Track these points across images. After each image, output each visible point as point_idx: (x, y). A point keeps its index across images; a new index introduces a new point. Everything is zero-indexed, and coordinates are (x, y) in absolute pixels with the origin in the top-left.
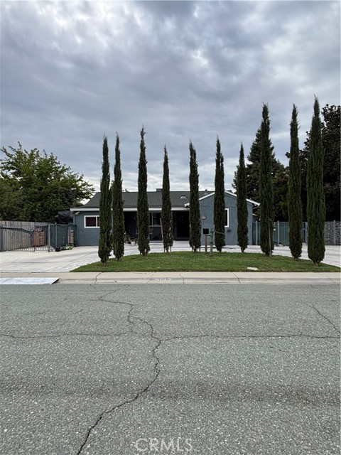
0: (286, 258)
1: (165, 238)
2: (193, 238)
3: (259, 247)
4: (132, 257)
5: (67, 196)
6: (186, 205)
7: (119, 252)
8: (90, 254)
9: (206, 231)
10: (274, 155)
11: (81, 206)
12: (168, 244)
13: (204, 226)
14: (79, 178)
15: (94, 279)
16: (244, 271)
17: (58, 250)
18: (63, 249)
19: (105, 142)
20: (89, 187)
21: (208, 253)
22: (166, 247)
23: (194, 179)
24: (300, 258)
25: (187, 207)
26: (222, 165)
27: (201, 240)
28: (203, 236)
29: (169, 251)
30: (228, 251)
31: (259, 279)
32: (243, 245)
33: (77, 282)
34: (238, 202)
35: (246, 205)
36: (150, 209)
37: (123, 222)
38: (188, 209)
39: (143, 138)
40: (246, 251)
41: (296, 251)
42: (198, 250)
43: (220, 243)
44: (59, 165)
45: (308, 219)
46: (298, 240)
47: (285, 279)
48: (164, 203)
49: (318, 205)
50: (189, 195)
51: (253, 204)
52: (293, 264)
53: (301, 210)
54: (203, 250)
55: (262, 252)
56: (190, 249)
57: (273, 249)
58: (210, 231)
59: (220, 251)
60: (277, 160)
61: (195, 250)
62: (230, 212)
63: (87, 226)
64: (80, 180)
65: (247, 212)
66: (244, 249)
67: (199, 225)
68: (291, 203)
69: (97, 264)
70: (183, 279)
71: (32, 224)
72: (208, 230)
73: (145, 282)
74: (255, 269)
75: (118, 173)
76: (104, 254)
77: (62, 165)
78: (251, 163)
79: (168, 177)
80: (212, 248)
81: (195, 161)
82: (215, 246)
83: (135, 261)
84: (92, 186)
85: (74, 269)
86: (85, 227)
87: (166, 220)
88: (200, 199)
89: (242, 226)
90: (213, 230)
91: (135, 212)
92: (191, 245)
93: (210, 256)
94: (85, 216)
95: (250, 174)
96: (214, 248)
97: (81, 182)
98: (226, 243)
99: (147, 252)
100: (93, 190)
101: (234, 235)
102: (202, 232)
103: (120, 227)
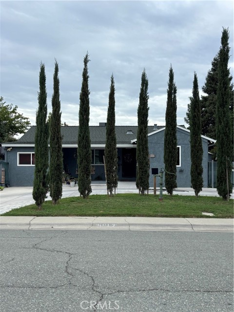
1: (108, 178)
2: (141, 178)
3: (216, 189)
4: (72, 200)
6: (132, 141)
7: (57, 194)
8: (23, 196)
9: (155, 171)
11: (14, 141)
12: (112, 185)
13: (153, 165)
14: (12, 110)
15: (27, 224)
16: (198, 217)
19: (43, 70)
20: (23, 121)
21: (158, 196)
22: (110, 188)
23: (143, 112)
25: (134, 143)
26: (175, 97)
27: (150, 181)
28: (151, 177)
29: (113, 193)
30: (180, 193)
32: (197, 187)
33: (8, 227)
34: (192, 138)
35: (200, 142)
36: (92, 146)
37: (62, 159)
38: (135, 146)
39: (86, 65)
40: (201, 194)
42: (146, 192)
43: (171, 185)
48: (108, 139)
50: (136, 130)
51: (209, 141)
54: (151, 192)
55: (218, 196)
56: (137, 191)
57: (231, 192)
58: (159, 171)
59: (171, 193)
61: (143, 192)
62: (183, 149)
63: (20, 163)
64: (13, 112)
65: (201, 150)
66: (198, 192)
67: (147, 164)
69: (31, 207)
70: (129, 225)
72: (157, 170)
73: (85, 228)
74: (211, 215)
75: (56, 104)
76: (38, 196)
78: (206, 95)
79: (114, 109)
80: (162, 190)
81: (146, 92)
82: (165, 188)
83: (74, 204)
84: (27, 119)
85: (4, 212)
86: (18, 165)
87: (111, 158)
88: (149, 135)
89: (196, 166)
90: (163, 170)
91: (75, 149)
92: (138, 187)
93: (160, 200)
94: (18, 153)
95: (205, 108)
96: (164, 190)
97: (14, 114)
98: (178, 185)
99: (88, 194)
100: (28, 123)
101: (187, 176)
102: (150, 171)
103: (58, 165)
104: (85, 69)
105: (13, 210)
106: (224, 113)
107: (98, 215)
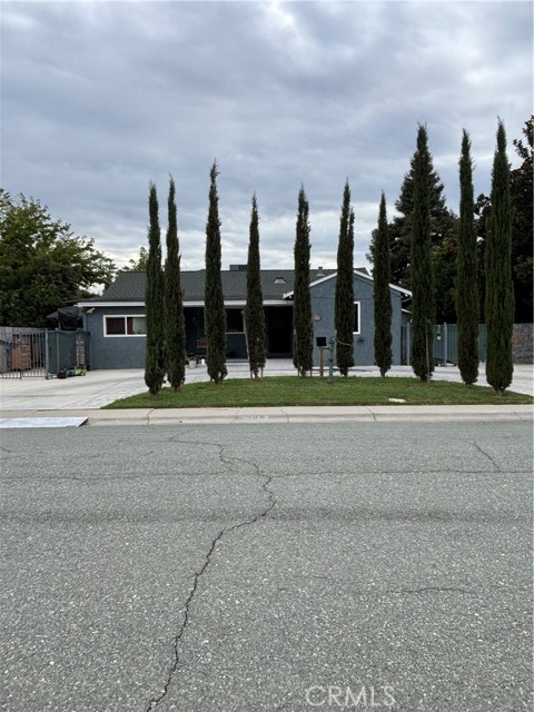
0: (454, 384)
1: (252, 353)
2: (300, 353)
3: (411, 367)
4: (199, 386)
5: (65, 279)
6: (285, 296)
7: (178, 378)
8: (133, 382)
9: (322, 342)
10: (443, 201)
11: (87, 297)
12: (256, 364)
13: (318, 332)
14: (85, 245)
15: (144, 419)
16: (383, 404)
17: (61, 376)
18: (71, 375)
19: (153, 192)
20: (104, 263)
21: (325, 378)
22: (254, 369)
23: (302, 249)
24: (476, 384)
25: (288, 299)
26: (351, 228)
27: (314, 357)
28: (316, 350)
29: (259, 375)
30: (358, 374)
31: (405, 414)
32: (384, 362)
34: (375, 290)
35: (389, 297)
36: (226, 303)
37: (184, 326)
38: (291, 303)
39: (213, 181)
40: (388, 374)
41: (469, 373)
42: (308, 373)
43: (345, 362)
44: (48, 222)
45: (487, 320)
46: (471, 354)
47: (446, 414)
48: (250, 293)
49: (502, 298)
50: (293, 278)
51: (402, 294)
52: (464, 393)
53: (478, 306)
54: (316, 374)
55: (414, 376)
56: (295, 373)
57: (432, 370)
58: (327, 341)
59: (346, 374)
60: (448, 210)
61: (303, 373)
62: (363, 307)
63: (108, 333)
64: (87, 248)
65: (390, 308)
66: (385, 371)
67: (310, 330)
68: (461, 294)
69: (142, 397)
70: (288, 416)
71: (9, 330)
72: (324, 339)
73: (227, 421)
74: (401, 401)
75: (173, 242)
76: (153, 381)
77: (53, 220)
78: (401, 215)
79: (257, 248)
80: (332, 370)
81: (305, 221)
82: (336, 367)
83: (203, 392)
84: (111, 261)
85: (106, 404)
86: (105, 335)
87: (254, 322)
88: (312, 285)
89: (383, 333)
90: (334, 340)
91: (201, 308)
92: (296, 365)
93: (329, 383)
94: (104, 317)
95: (399, 236)
96: (336, 370)
97: (89, 252)
98: (356, 362)
99: (222, 377)
100: (112, 267)
101: (369, 348)
102: (315, 342)
103: (179, 335)
104: (212, 187)
105: (117, 401)
106: (423, 253)
107: (242, 406)
